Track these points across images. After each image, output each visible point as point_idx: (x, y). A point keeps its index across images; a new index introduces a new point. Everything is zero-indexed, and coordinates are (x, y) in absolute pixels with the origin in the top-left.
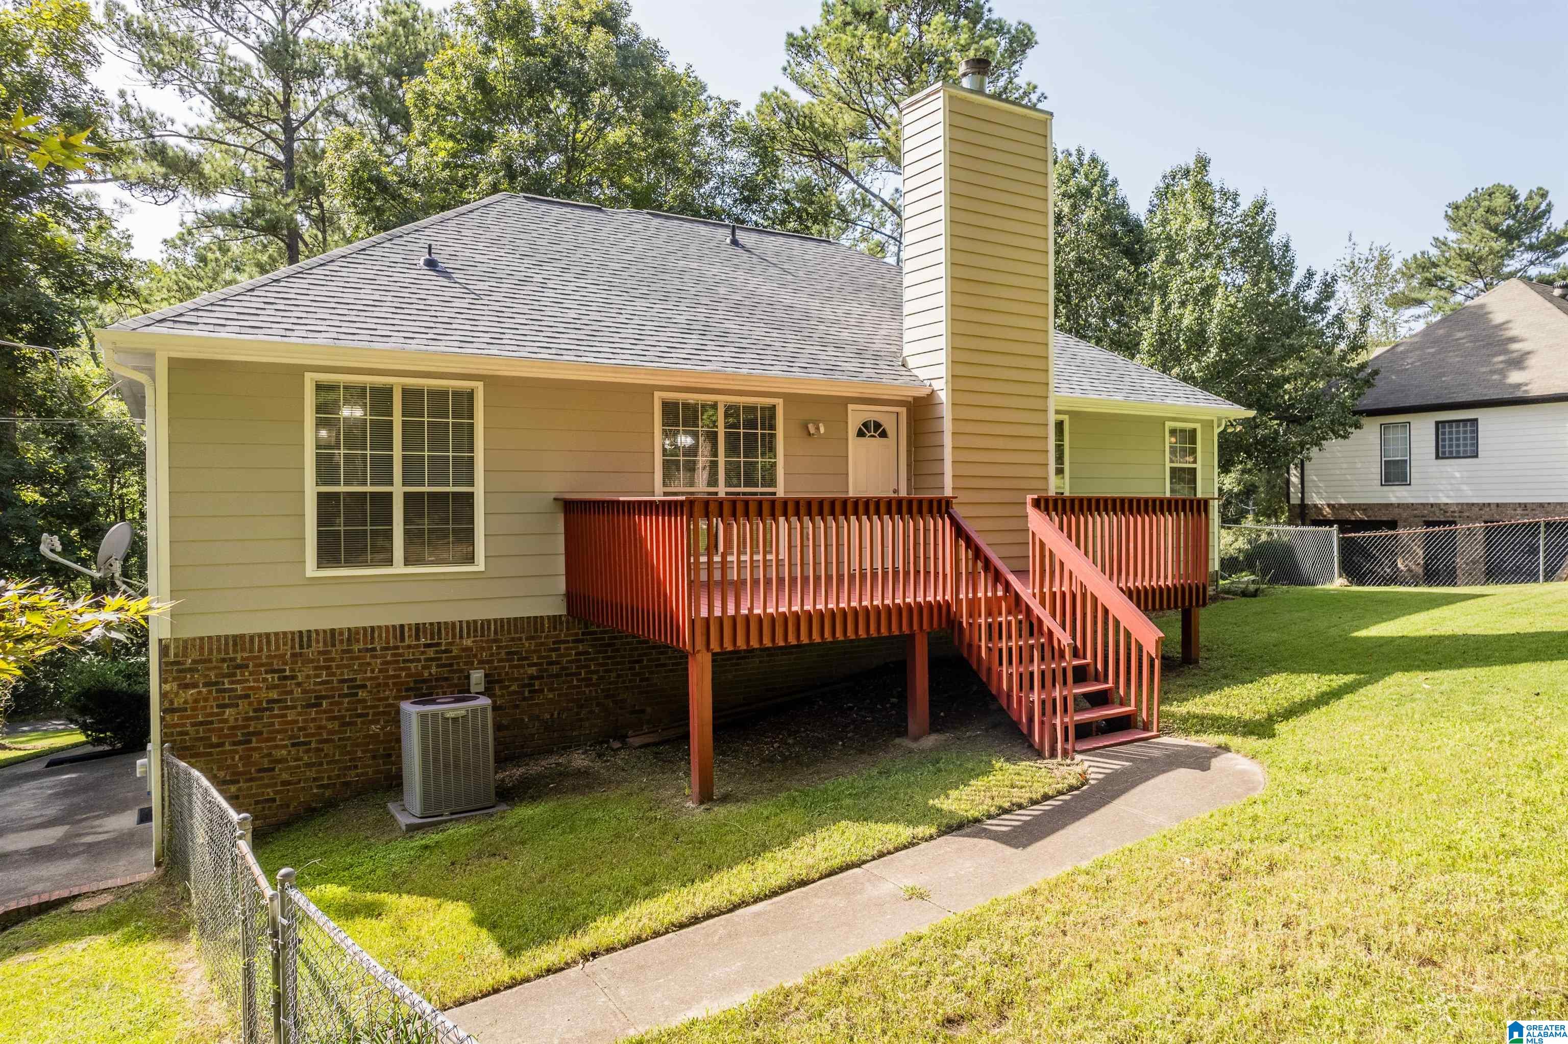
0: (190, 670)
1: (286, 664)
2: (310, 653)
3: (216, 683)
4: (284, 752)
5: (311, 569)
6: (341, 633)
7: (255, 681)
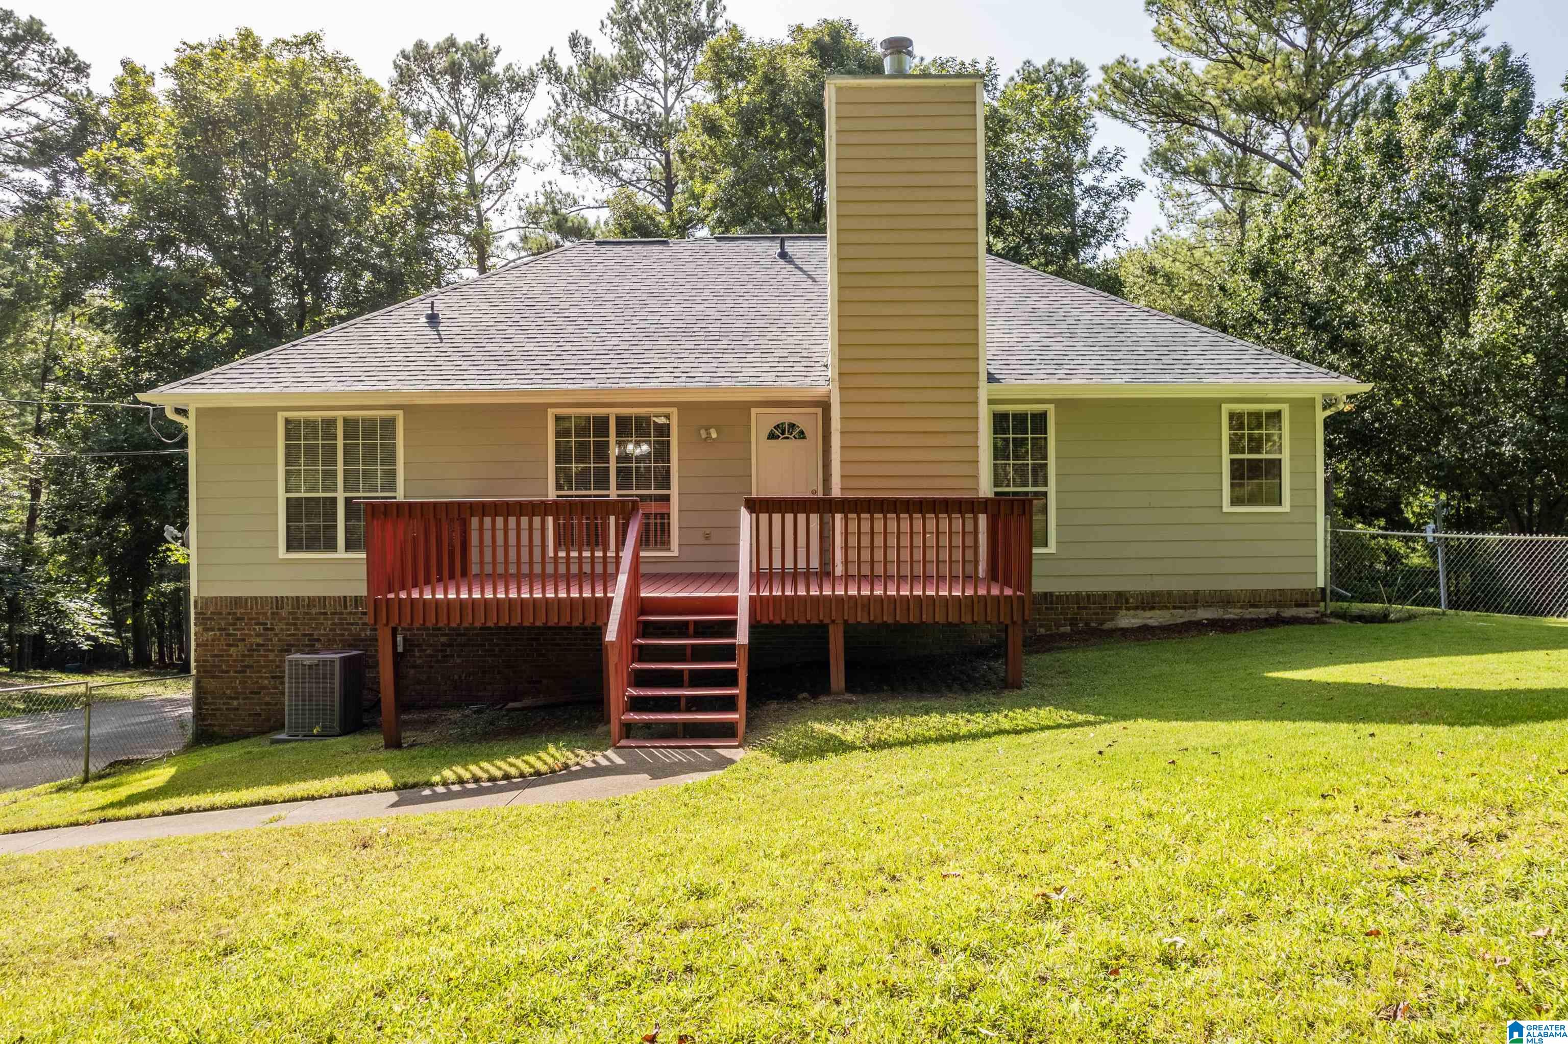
0: (211, 619)
1: (267, 619)
2: (284, 613)
3: (224, 629)
4: (266, 682)
5: (282, 553)
6: (303, 600)
7: (249, 630)
